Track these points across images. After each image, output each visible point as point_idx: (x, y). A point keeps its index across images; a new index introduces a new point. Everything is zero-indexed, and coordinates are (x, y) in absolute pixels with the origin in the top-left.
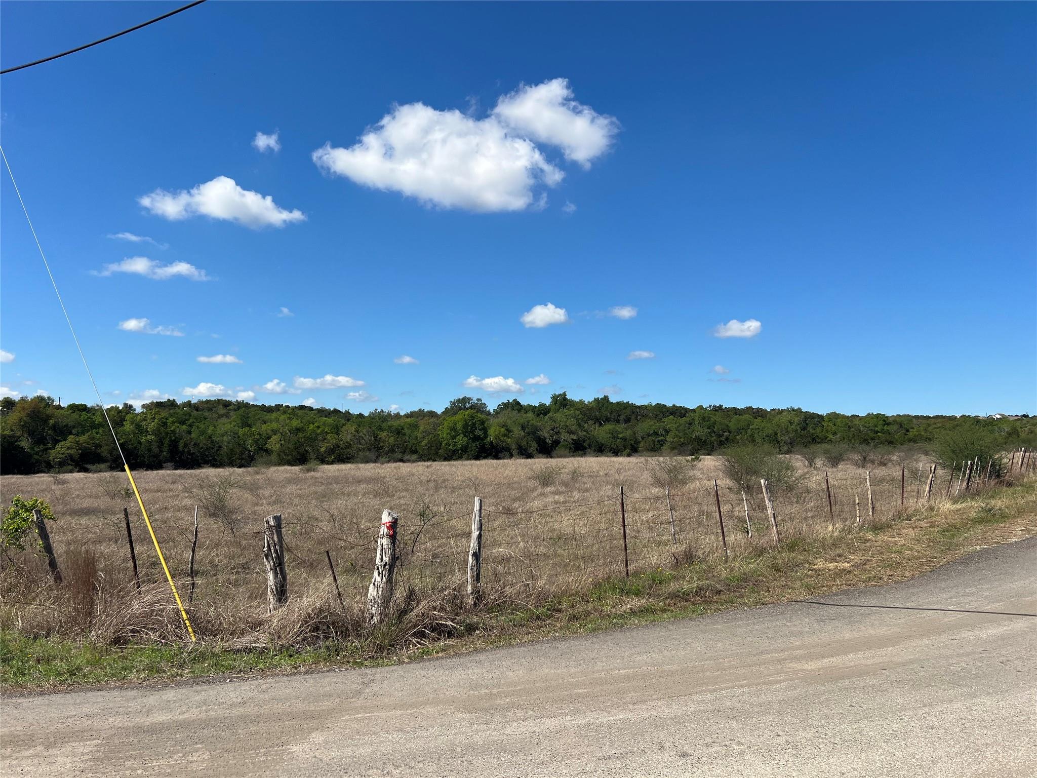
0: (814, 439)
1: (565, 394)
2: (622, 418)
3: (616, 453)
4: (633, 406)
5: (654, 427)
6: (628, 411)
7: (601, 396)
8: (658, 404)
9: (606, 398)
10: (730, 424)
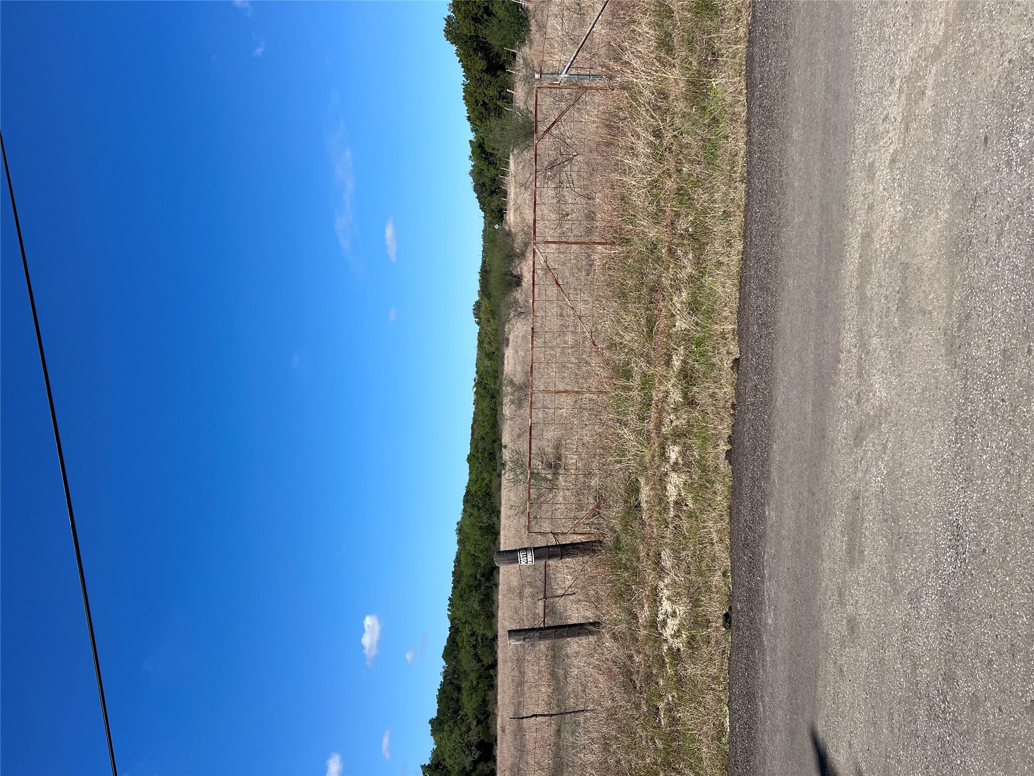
0: (488, 494)
1: (423, 767)
2: (455, 695)
3: (492, 686)
4: (442, 685)
5: (468, 648)
6: (449, 688)
7: (429, 727)
8: (443, 657)
9: (431, 722)
10: (469, 573)
